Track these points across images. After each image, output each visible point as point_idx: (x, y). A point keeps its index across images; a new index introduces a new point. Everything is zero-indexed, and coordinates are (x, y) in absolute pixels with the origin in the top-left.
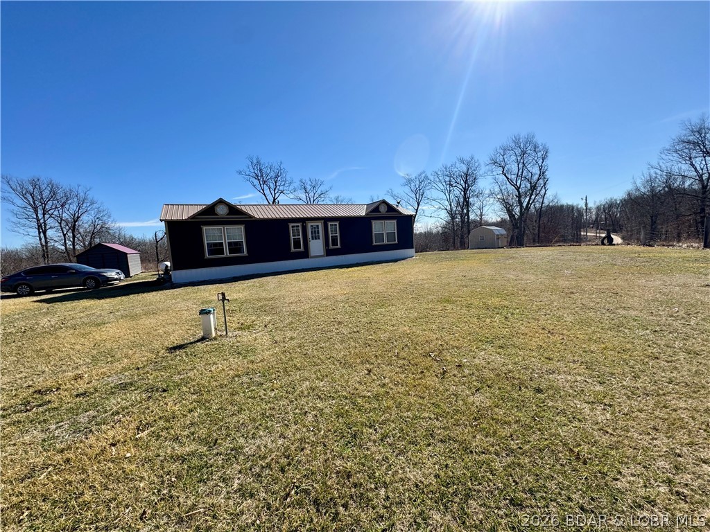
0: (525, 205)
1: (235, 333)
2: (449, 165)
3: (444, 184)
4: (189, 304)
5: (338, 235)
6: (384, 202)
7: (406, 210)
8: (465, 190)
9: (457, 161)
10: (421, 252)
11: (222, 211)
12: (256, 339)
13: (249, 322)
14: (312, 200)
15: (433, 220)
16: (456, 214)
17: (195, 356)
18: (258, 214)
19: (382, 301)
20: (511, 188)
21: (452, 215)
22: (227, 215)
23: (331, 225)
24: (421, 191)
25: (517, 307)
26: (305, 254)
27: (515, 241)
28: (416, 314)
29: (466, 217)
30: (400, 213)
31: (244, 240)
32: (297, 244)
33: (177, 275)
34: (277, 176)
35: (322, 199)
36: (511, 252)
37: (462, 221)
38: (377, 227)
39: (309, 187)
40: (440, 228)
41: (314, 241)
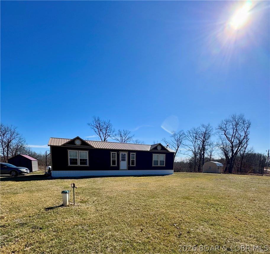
0: (235, 151)
1: (78, 204)
2: (196, 128)
3: (193, 138)
4: (58, 187)
5: (135, 159)
6: (160, 144)
7: (171, 150)
8: (203, 142)
9: (201, 126)
10: (177, 172)
11: (78, 143)
12: (88, 208)
13: (86, 199)
14: (124, 141)
15: (185, 156)
16: (197, 154)
17: (58, 213)
18: (96, 146)
19: (153, 195)
20: (228, 143)
21: (195, 154)
22: (80, 145)
23: (132, 154)
24: (180, 140)
25: (224, 205)
26: (118, 168)
27: (228, 170)
28: (170, 204)
29: (203, 156)
30: (168, 151)
31: (88, 158)
32: (114, 162)
33: (54, 173)
34: (107, 127)
35: (129, 141)
36: (225, 176)
37: (200, 158)
38: (155, 157)
39: (122, 134)
40: (188, 160)
41: (123, 162)
